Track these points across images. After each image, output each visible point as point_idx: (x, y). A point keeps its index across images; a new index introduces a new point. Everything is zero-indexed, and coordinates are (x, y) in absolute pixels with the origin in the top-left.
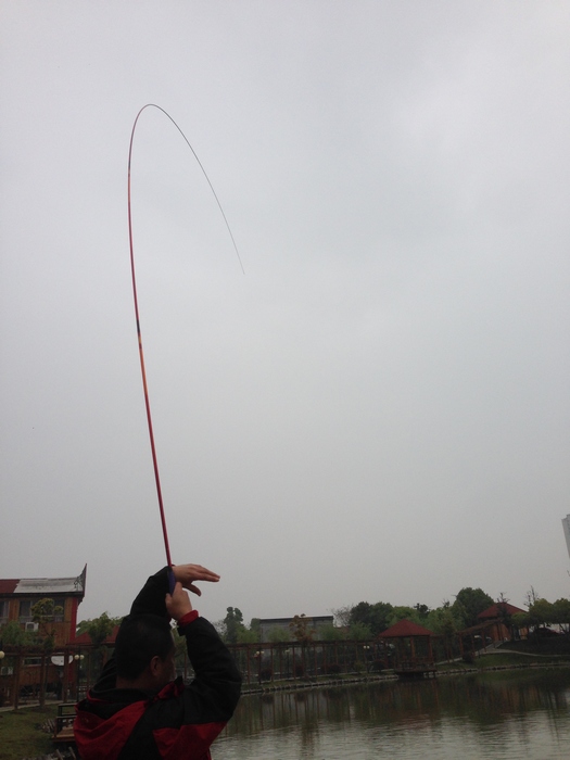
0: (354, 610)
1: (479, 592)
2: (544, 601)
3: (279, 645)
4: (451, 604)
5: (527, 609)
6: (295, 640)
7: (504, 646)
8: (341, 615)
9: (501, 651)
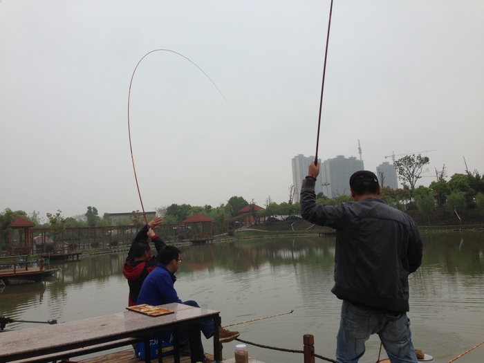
0: (169, 209)
1: (241, 198)
2: (275, 203)
3: (122, 228)
4: (225, 205)
5: (265, 208)
6: (132, 224)
7: (251, 227)
8: (160, 211)
9: (249, 229)
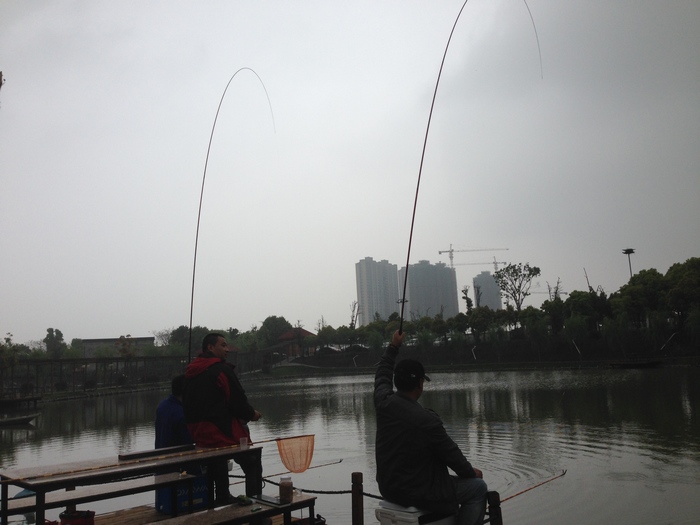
0: (174, 332)
1: (282, 319)
2: (330, 327)
3: (103, 360)
4: (258, 328)
5: (316, 333)
6: (120, 356)
7: (296, 360)
8: (161, 336)
9: (293, 364)
